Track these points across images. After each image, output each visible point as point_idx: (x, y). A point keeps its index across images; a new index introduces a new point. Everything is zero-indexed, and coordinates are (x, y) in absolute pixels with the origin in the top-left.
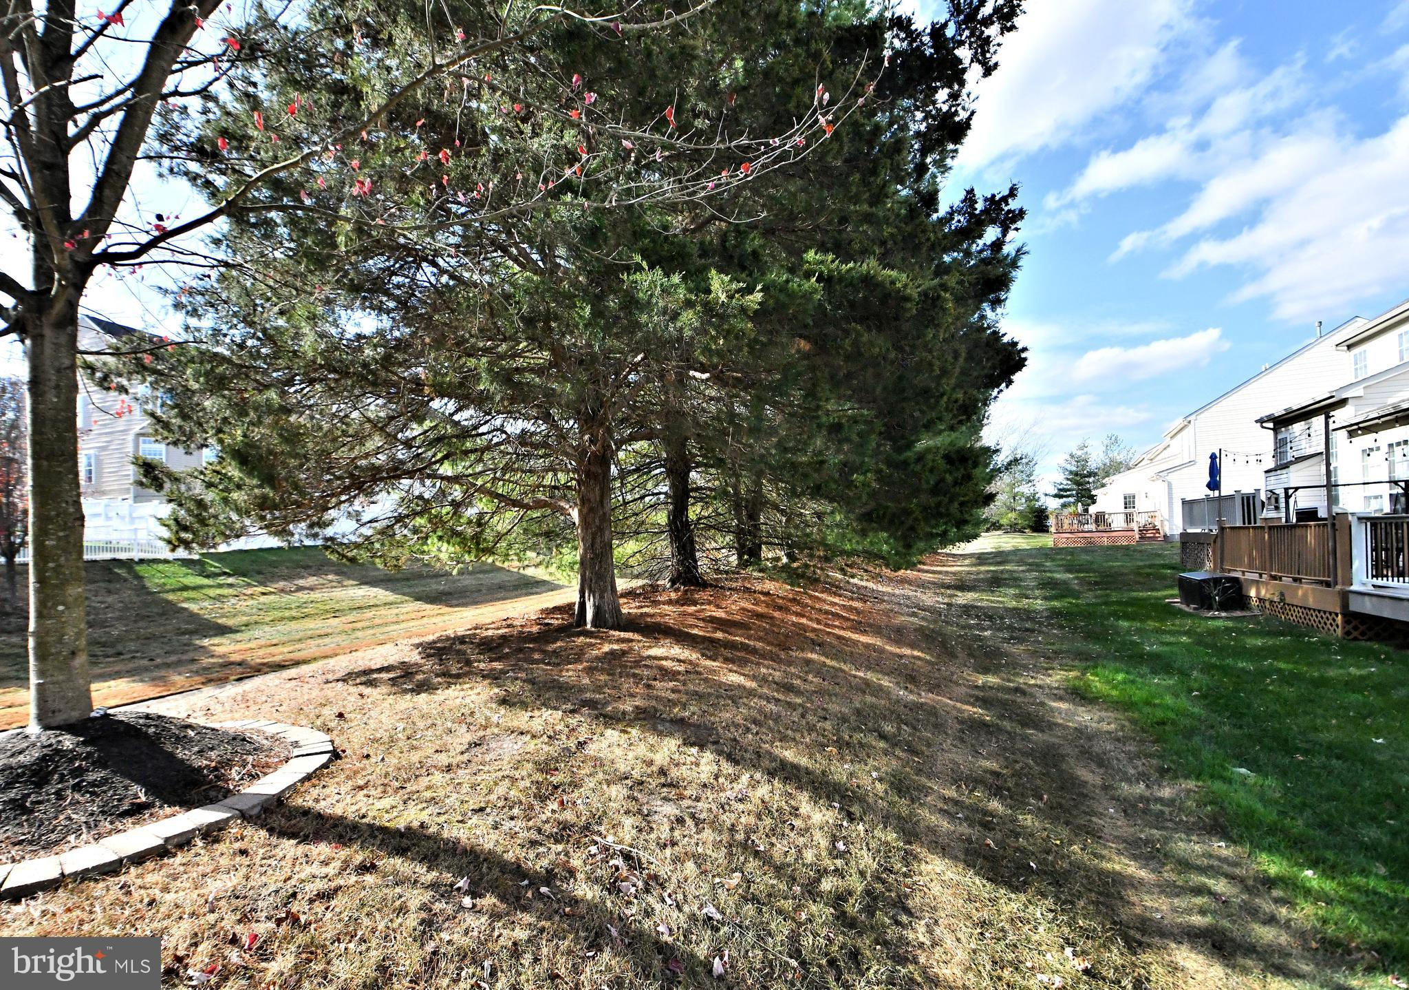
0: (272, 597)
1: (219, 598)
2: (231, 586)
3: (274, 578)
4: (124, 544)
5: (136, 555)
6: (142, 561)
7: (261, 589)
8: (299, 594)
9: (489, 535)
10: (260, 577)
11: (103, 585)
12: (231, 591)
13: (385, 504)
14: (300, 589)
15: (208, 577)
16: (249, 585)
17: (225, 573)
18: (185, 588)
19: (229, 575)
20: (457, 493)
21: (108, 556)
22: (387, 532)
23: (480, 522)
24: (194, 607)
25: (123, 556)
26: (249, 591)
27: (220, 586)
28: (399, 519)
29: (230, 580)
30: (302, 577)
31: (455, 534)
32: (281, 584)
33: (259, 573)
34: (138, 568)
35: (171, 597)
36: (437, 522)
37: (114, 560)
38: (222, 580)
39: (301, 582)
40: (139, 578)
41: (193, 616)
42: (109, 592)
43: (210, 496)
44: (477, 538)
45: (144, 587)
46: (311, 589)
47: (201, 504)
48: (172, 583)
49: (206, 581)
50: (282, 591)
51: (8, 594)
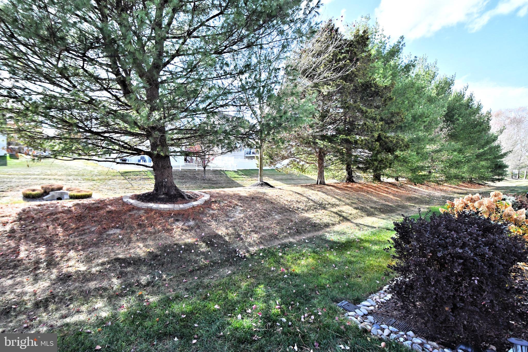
1: (242, 180)
3: (253, 177)
5: (225, 169)
7: (251, 179)
9: (304, 168)
12: (245, 179)
13: (286, 162)
16: (248, 178)
18: (235, 177)
20: (298, 160)
21: (219, 169)
22: (286, 167)
23: (303, 165)
24: (238, 182)
25: (222, 169)
28: (288, 165)
29: (244, 176)
31: (298, 168)
34: (225, 172)
35: (233, 179)
36: (294, 165)
38: (242, 176)
40: (226, 174)
41: (238, 183)
44: (302, 169)
45: (227, 176)
48: (233, 176)
49: (239, 176)
50: (256, 180)
51: (204, 176)
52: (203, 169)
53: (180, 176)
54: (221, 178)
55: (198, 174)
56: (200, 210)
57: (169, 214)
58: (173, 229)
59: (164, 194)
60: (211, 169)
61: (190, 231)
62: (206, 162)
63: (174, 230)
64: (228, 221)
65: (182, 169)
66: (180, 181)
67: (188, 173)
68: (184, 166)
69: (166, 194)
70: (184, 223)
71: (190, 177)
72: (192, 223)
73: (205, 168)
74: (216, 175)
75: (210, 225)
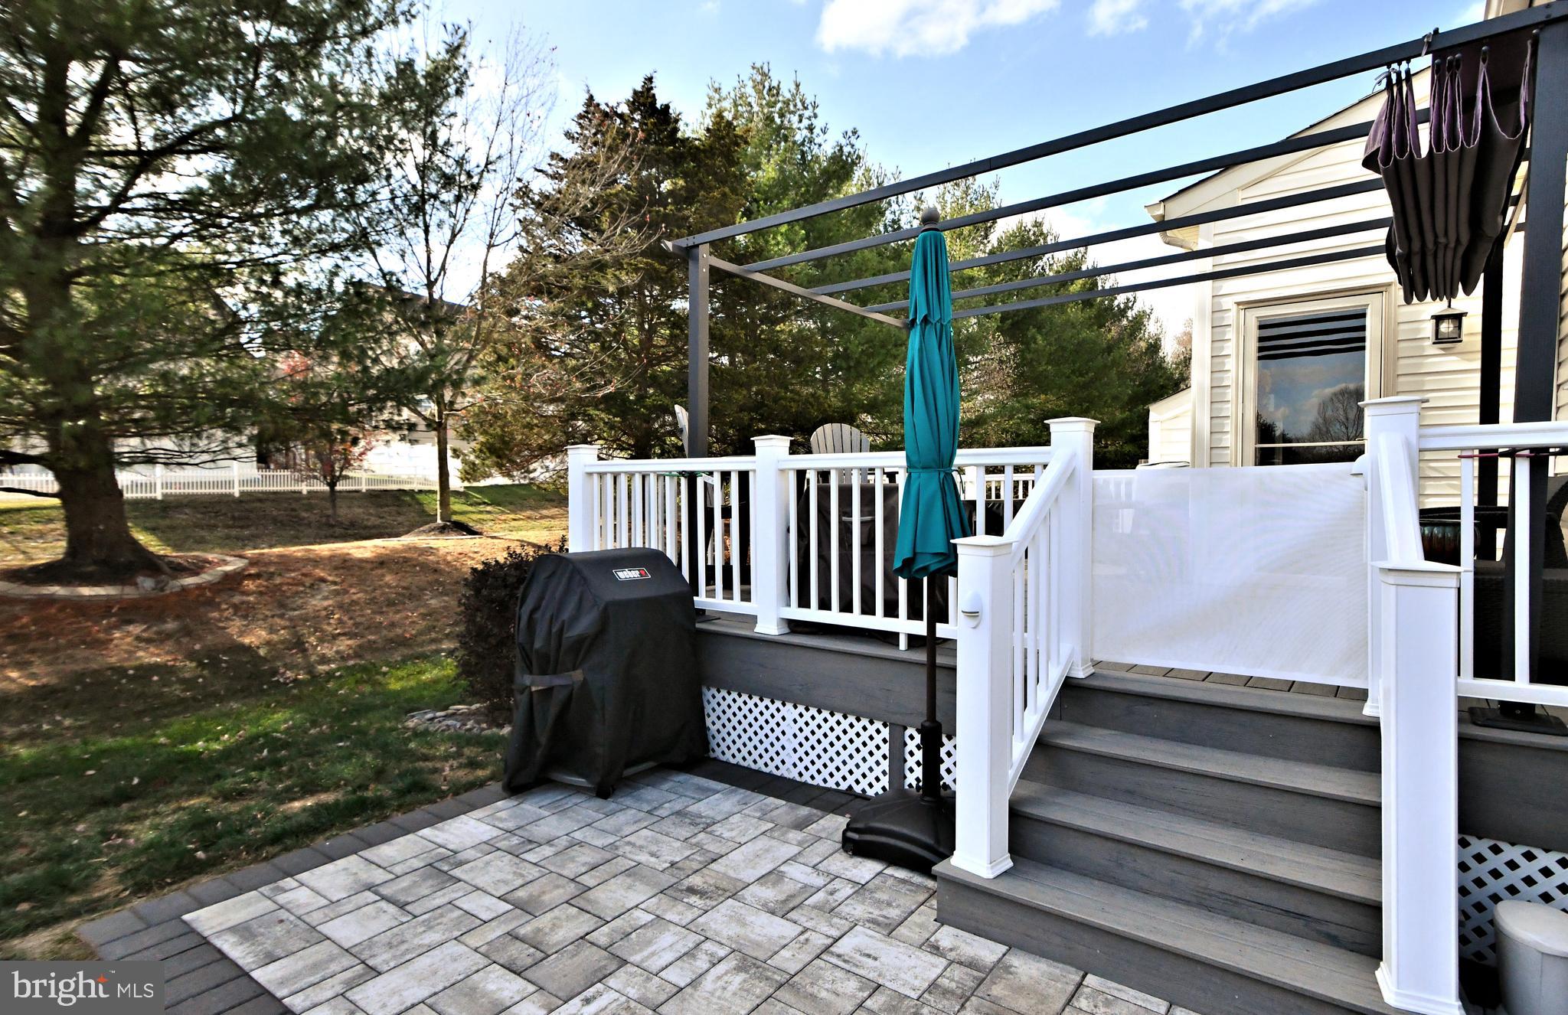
0: (521, 522)
2: (489, 512)
3: (523, 508)
4: (404, 477)
5: (416, 487)
6: (420, 492)
7: (512, 516)
8: (543, 521)
10: (512, 507)
11: (395, 508)
12: (489, 516)
14: (543, 517)
15: (471, 505)
16: (503, 512)
17: (485, 503)
19: (488, 505)
21: (394, 487)
25: (407, 487)
26: (503, 518)
27: (481, 512)
29: (489, 508)
30: (546, 508)
32: (529, 513)
33: (511, 503)
34: (418, 496)
37: (400, 490)
38: (482, 508)
39: (545, 512)
40: (421, 504)
42: (399, 514)
43: (477, 462)
45: (424, 511)
46: (552, 517)
47: (474, 464)
49: (470, 509)
50: (529, 518)
51: (330, 512)
52: (327, 488)
53: (233, 518)
54: (400, 519)
55: (309, 508)
56: (203, 595)
57: (104, 608)
58: (112, 640)
59: (95, 563)
60: (364, 488)
61: (162, 641)
62: (337, 467)
63: (115, 642)
64: (282, 616)
65: (242, 493)
66: (234, 532)
67: (267, 505)
68: (254, 482)
69: (104, 563)
70: (148, 628)
71: (275, 520)
72: (171, 626)
73: (332, 485)
74: (381, 506)
75: (225, 628)
